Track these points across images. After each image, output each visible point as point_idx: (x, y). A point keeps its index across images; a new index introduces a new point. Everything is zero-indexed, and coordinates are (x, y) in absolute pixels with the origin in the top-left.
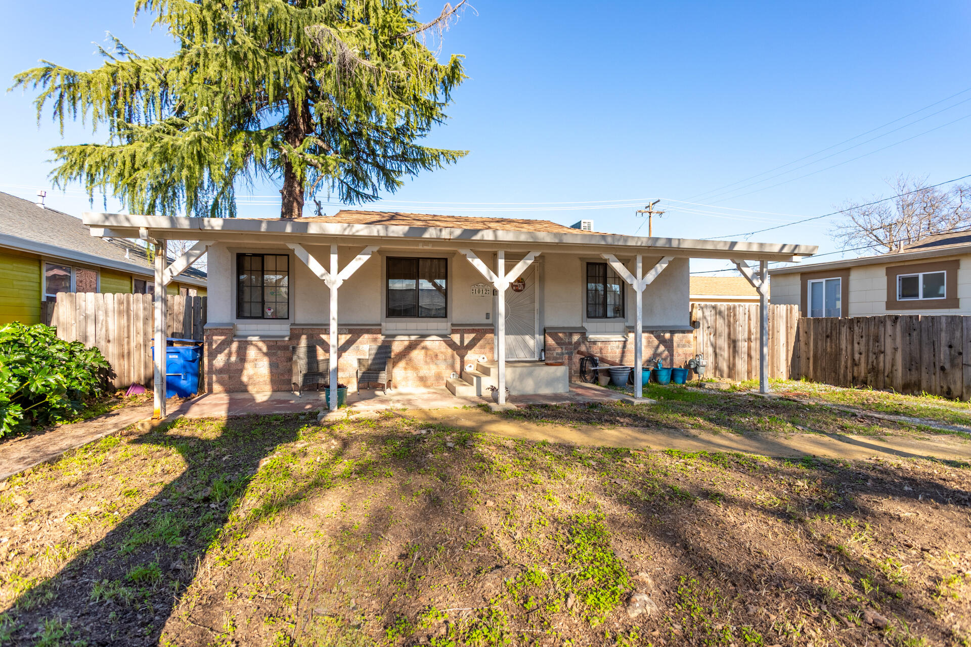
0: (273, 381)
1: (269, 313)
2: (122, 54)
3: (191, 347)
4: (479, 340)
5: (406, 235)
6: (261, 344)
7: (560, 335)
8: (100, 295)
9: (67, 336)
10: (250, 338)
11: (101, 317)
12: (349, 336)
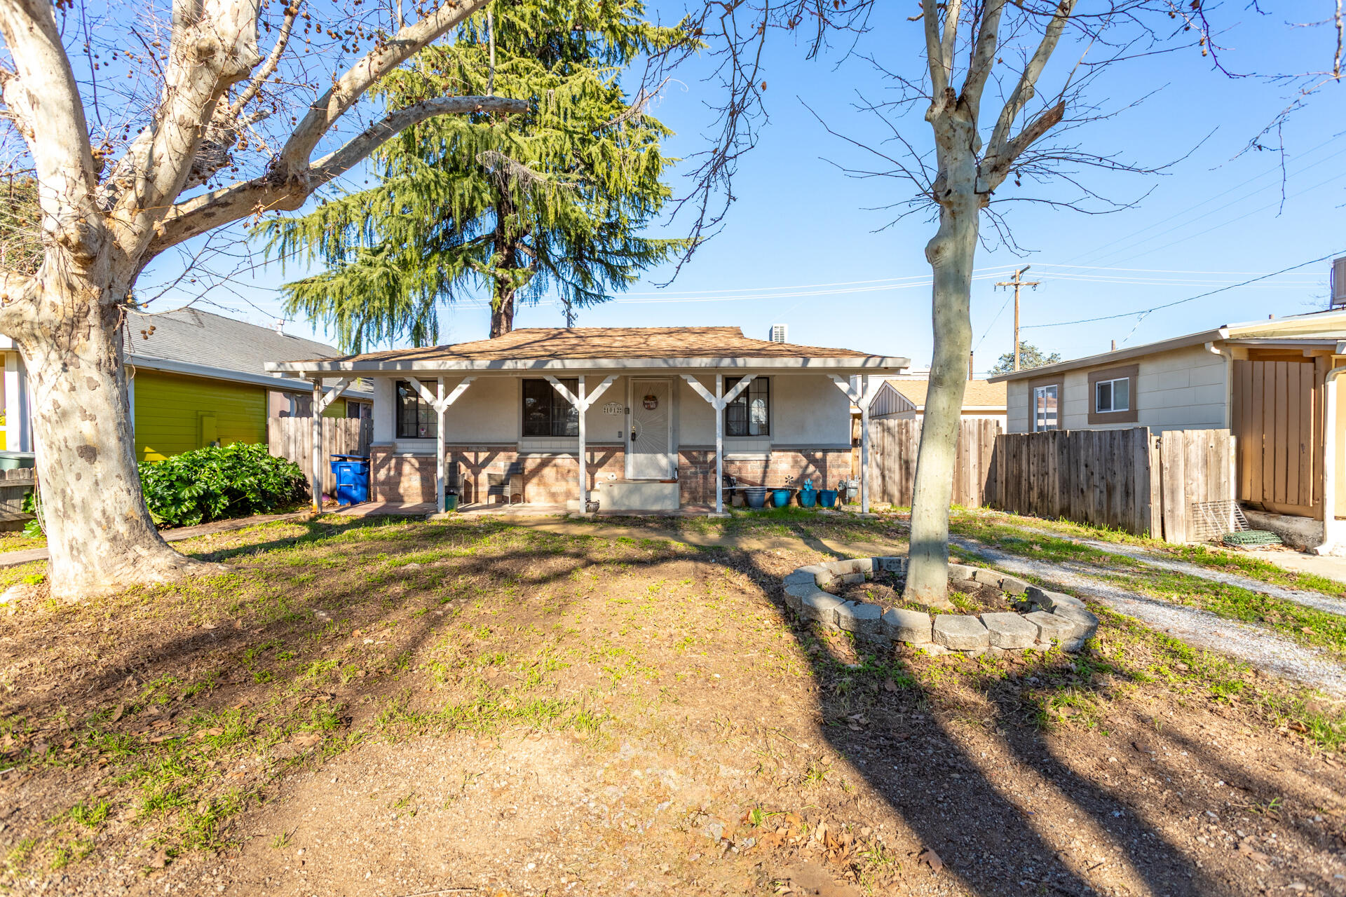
0: (423, 493)
1: (423, 433)
2: (334, 192)
3: (359, 462)
4: (609, 458)
5: (489, 368)
6: (413, 461)
7: (694, 453)
8: (298, 419)
9: (276, 452)
10: (405, 455)
11: (299, 438)
12: (487, 454)
